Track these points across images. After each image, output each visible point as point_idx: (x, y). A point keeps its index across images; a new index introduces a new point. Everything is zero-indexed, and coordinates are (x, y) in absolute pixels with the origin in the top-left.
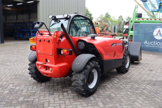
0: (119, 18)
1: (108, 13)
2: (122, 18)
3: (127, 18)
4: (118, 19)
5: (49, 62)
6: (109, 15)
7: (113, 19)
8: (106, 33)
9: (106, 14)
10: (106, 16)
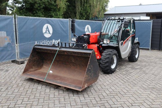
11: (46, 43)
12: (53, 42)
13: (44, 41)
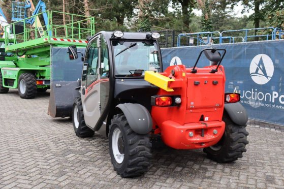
11: (254, 95)
12: (274, 97)
13: (251, 91)
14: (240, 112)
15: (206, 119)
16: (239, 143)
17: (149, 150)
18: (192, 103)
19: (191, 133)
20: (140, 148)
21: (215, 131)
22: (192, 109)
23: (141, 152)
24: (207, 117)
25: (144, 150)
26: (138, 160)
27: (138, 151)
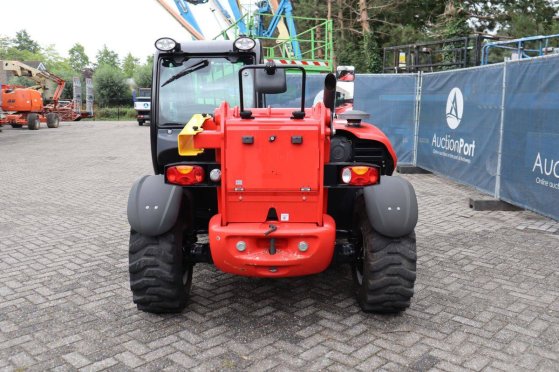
0: (72, 52)
1: (26, 35)
2: (82, 54)
3: (100, 53)
4: (68, 56)
5: (287, 219)
6: (31, 42)
7: (51, 58)
8: (65, 107)
9: (19, 36)
10: (18, 45)
14: (394, 207)
15: (285, 217)
16: (389, 275)
17: (168, 267)
18: (239, 182)
19: (241, 245)
20: (145, 261)
21: (303, 245)
22: (242, 194)
23: (149, 269)
24: (285, 212)
25: (157, 266)
26: (143, 282)
27: (142, 266)
